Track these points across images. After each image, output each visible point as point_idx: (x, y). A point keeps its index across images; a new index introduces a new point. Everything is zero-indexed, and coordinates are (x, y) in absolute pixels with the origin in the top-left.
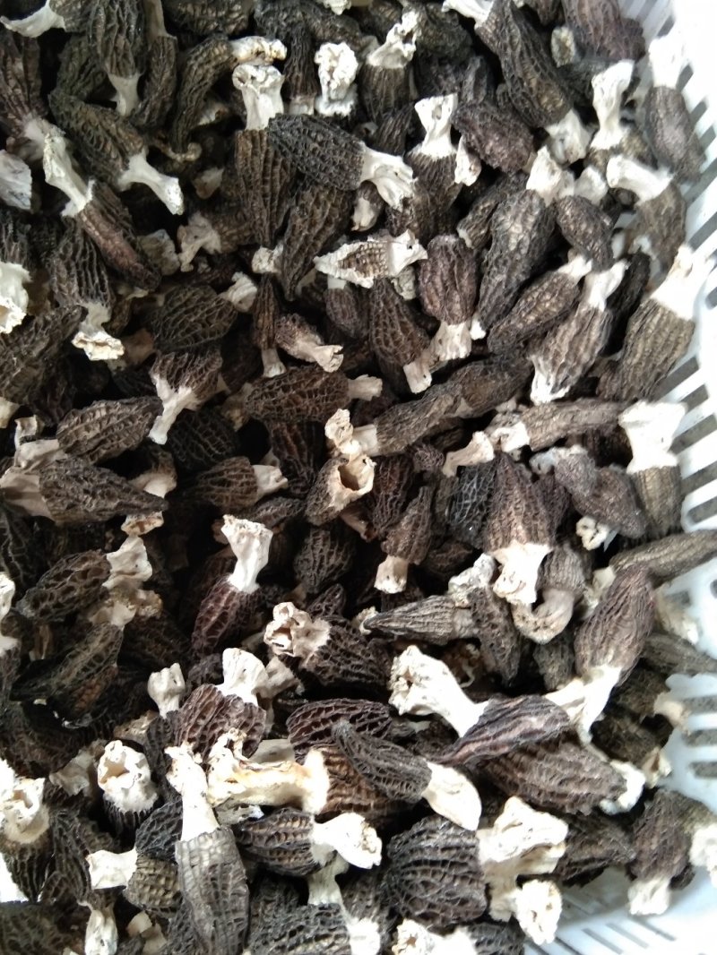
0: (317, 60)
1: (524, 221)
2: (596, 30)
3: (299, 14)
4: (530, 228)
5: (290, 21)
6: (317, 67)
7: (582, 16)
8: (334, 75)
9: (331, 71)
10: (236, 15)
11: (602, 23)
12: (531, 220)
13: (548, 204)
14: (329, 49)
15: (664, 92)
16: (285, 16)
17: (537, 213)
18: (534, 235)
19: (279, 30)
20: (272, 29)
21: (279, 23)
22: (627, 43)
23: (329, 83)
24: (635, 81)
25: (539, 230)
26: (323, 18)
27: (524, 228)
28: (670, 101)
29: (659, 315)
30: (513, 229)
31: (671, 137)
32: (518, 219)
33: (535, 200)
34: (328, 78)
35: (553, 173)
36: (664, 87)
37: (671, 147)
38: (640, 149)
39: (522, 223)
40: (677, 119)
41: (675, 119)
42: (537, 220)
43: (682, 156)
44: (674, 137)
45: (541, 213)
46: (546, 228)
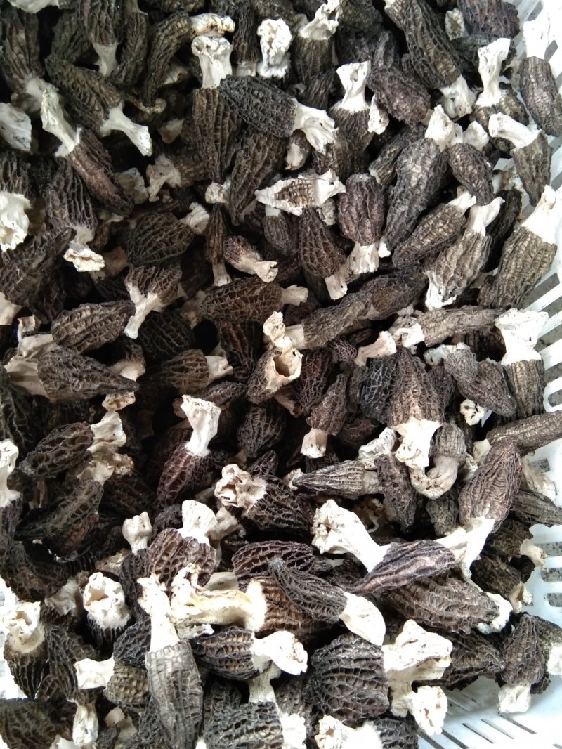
0: (259, 33)
1: (423, 163)
2: (482, 11)
4: (428, 169)
6: (259, 38)
8: (273, 45)
9: (270, 42)
11: (486, 5)
12: (429, 162)
13: (442, 149)
14: (269, 24)
15: (535, 61)
17: (433, 157)
18: (432, 174)
19: (229, 9)
20: (224, 8)
21: (229, 3)
22: (505, 22)
23: (268, 51)
24: (512, 53)
25: (434, 171)
27: (423, 169)
28: (539, 69)
29: (529, 239)
30: (414, 169)
31: (540, 98)
32: (419, 162)
33: (432, 147)
34: (268, 47)
35: (446, 125)
36: (535, 58)
37: (540, 105)
38: (515, 107)
39: (422, 165)
40: (545, 83)
41: (543, 83)
42: (433, 163)
43: (548, 113)
44: (542, 98)
45: (437, 157)
46: (440, 169)
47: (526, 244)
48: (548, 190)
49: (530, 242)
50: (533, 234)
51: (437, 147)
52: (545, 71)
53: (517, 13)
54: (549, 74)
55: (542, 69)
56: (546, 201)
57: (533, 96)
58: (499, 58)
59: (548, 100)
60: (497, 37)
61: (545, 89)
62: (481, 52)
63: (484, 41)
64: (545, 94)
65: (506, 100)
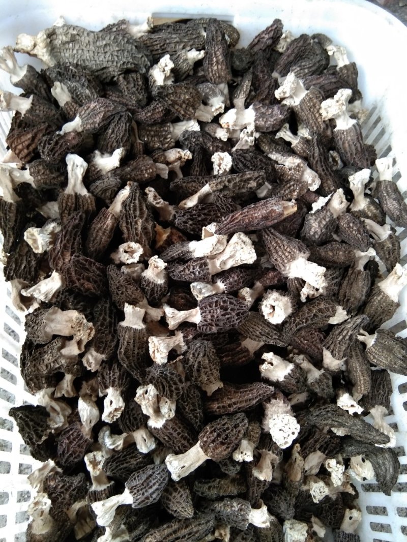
0: (213, 160)
1: (320, 222)
2: (351, 154)
3: (201, 139)
4: (322, 226)
5: (197, 143)
6: (212, 163)
7: (344, 148)
8: (221, 167)
9: (219, 165)
10: (169, 140)
11: (354, 152)
12: (324, 223)
13: (335, 216)
14: (219, 155)
15: (385, 183)
16: (194, 140)
17: (327, 220)
18: (323, 230)
19: (191, 146)
20: (188, 146)
21: (191, 143)
22: (367, 160)
23: (218, 171)
24: (371, 179)
25: (326, 229)
26: (213, 142)
27: (319, 226)
28: (389, 187)
29: (381, 296)
30: (314, 225)
31: (391, 205)
32: (317, 221)
33: (328, 214)
34: (218, 168)
35: (342, 202)
36: (385, 180)
37: (392, 209)
38: (375, 211)
39: (319, 223)
40: (393, 196)
41: (392, 196)
42: (326, 224)
43: (398, 214)
44: (393, 205)
45: (329, 221)
46: (331, 228)
47: (379, 298)
48: (398, 266)
49: (382, 298)
50: (384, 294)
51: (332, 214)
52: (393, 188)
53: (375, 151)
54: (396, 190)
55: (390, 188)
56: (396, 273)
57: (387, 204)
58: (362, 183)
59: (397, 206)
60: (361, 169)
61: (394, 200)
62: (351, 178)
63: (352, 172)
64: (394, 202)
65: (368, 207)
